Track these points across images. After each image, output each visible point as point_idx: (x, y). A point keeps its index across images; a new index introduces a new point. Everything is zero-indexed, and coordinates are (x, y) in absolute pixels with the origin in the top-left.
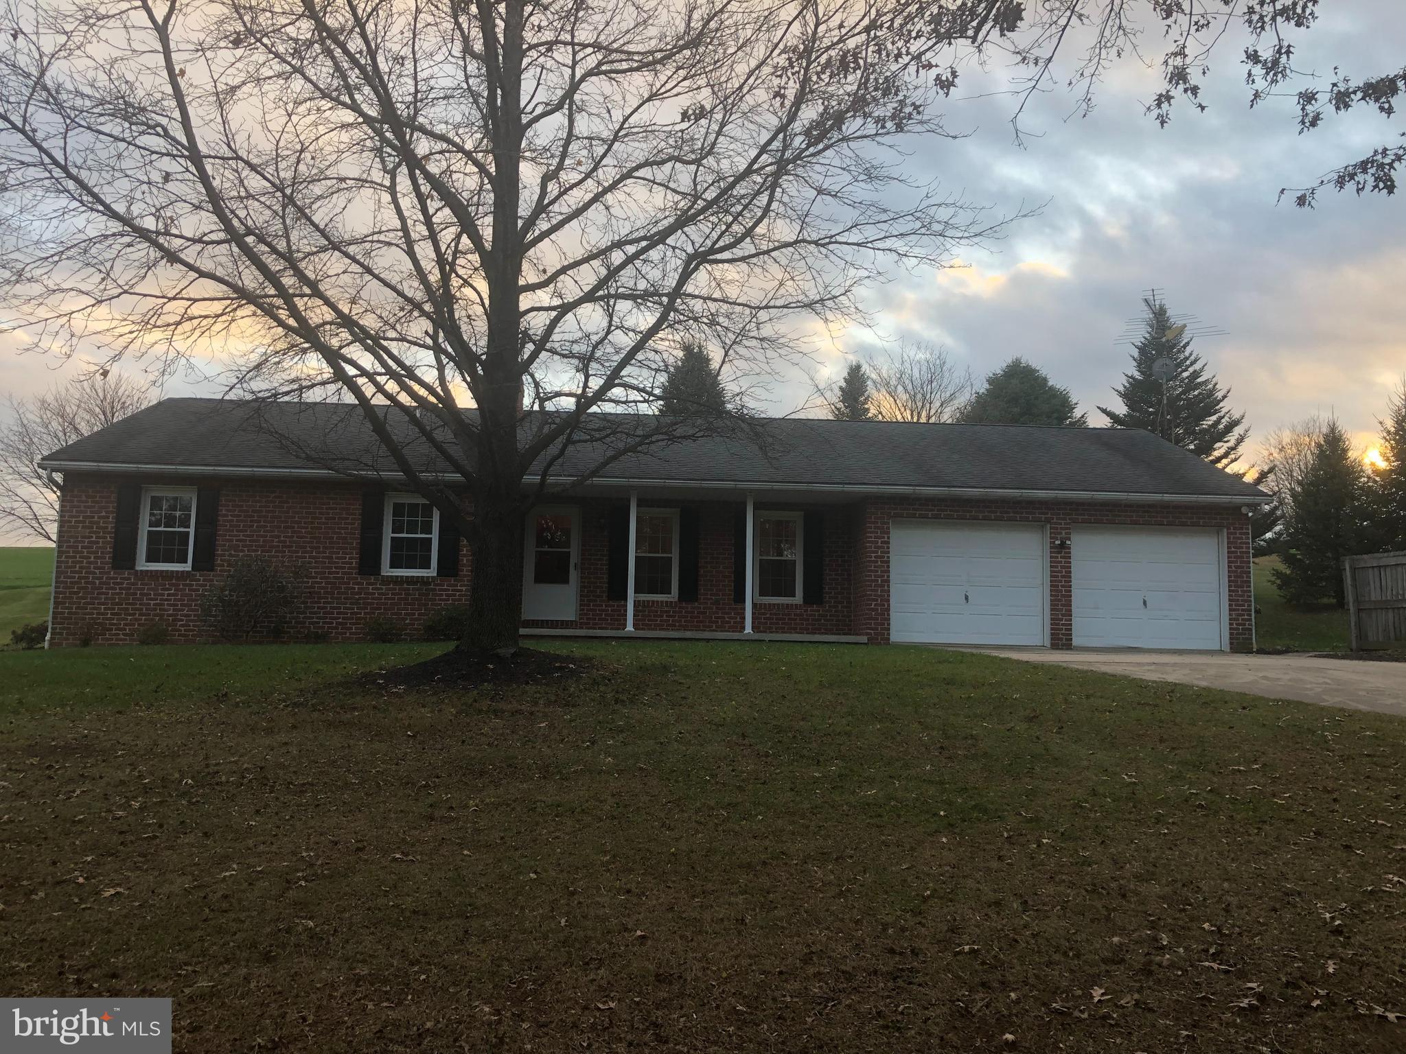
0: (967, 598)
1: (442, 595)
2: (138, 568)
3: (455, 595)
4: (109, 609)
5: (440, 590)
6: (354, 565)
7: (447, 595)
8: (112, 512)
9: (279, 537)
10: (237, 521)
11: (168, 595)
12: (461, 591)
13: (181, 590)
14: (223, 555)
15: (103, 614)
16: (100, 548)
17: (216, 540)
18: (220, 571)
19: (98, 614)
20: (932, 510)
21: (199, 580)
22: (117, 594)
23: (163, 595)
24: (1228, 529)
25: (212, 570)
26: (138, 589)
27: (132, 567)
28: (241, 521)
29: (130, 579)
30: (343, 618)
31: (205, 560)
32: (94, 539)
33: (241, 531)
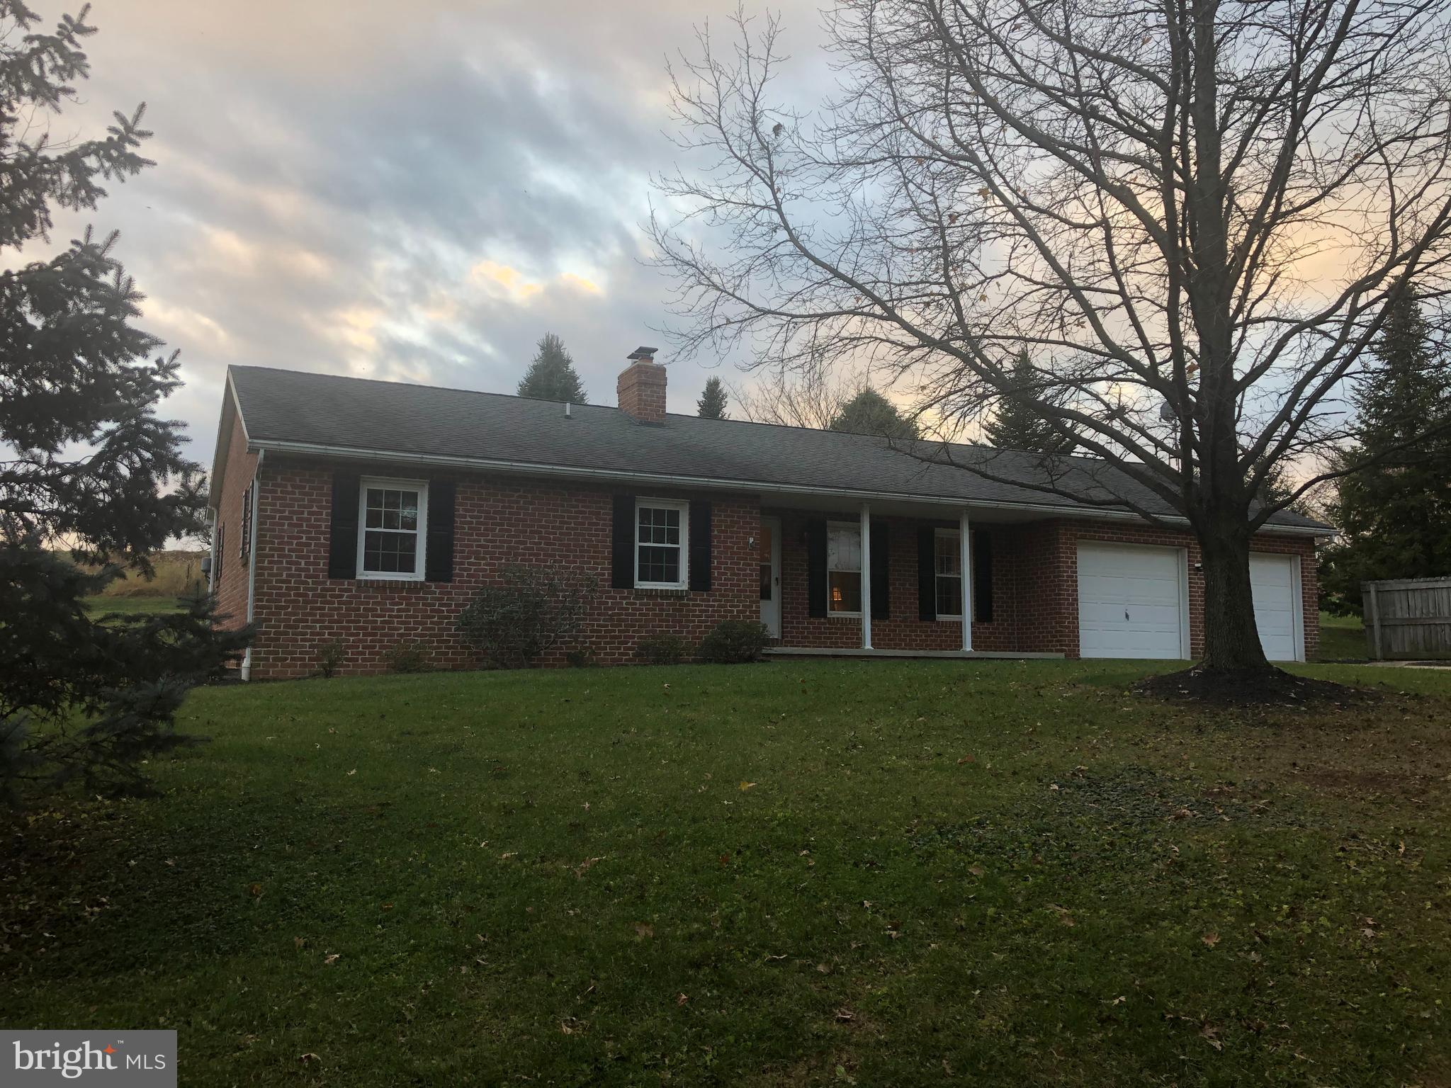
0: (1127, 616)
1: (695, 611)
2: (358, 577)
3: (708, 611)
4: (326, 628)
5: (693, 605)
6: (606, 577)
7: (700, 611)
8: (326, 508)
9: (524, 543)
10: (477, 523)
11: (399, 610)
12: (714, 606)
13: (413, 604)
14: (463, 563)
15: (318, 634)
16: (312, 551)
17: (453, 545)
18: (459, 581)
19: (312, 634)
20: (1107, 533)
21: (435, 593)
22: (335, 609)
23: (392, 610)
24: (1302, 556)
25: (450, 581)
26: (362, 603)
27: (353, 575)
28: (481, 523)
29: (350, 590)
30: (597, 637)
31: (440, 567)
32: (304, 540)
33: (482, 535)
